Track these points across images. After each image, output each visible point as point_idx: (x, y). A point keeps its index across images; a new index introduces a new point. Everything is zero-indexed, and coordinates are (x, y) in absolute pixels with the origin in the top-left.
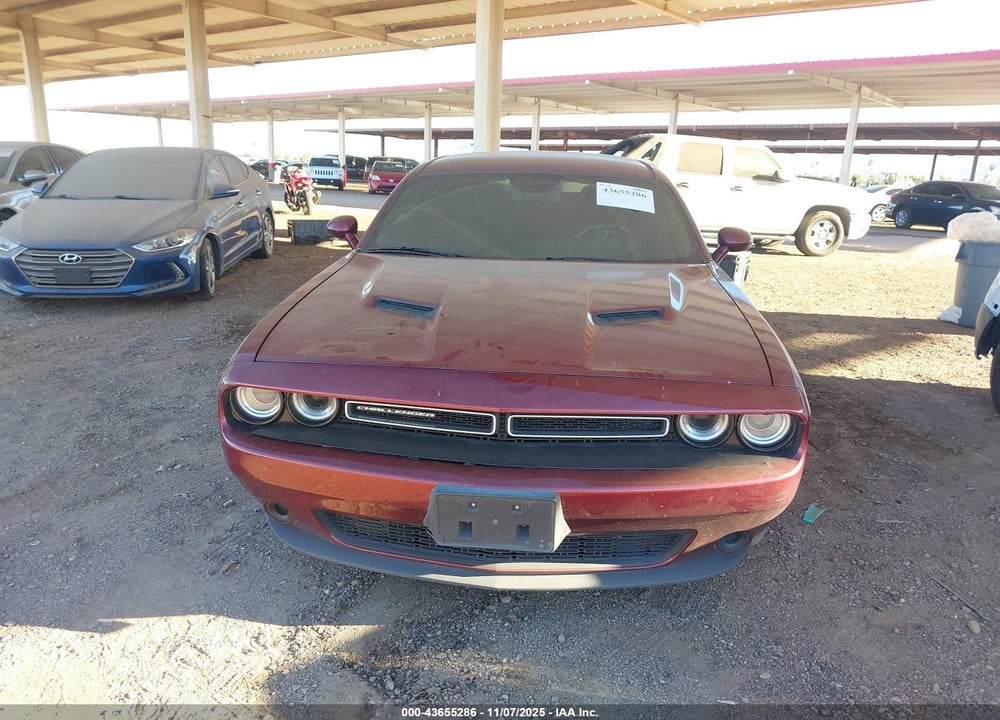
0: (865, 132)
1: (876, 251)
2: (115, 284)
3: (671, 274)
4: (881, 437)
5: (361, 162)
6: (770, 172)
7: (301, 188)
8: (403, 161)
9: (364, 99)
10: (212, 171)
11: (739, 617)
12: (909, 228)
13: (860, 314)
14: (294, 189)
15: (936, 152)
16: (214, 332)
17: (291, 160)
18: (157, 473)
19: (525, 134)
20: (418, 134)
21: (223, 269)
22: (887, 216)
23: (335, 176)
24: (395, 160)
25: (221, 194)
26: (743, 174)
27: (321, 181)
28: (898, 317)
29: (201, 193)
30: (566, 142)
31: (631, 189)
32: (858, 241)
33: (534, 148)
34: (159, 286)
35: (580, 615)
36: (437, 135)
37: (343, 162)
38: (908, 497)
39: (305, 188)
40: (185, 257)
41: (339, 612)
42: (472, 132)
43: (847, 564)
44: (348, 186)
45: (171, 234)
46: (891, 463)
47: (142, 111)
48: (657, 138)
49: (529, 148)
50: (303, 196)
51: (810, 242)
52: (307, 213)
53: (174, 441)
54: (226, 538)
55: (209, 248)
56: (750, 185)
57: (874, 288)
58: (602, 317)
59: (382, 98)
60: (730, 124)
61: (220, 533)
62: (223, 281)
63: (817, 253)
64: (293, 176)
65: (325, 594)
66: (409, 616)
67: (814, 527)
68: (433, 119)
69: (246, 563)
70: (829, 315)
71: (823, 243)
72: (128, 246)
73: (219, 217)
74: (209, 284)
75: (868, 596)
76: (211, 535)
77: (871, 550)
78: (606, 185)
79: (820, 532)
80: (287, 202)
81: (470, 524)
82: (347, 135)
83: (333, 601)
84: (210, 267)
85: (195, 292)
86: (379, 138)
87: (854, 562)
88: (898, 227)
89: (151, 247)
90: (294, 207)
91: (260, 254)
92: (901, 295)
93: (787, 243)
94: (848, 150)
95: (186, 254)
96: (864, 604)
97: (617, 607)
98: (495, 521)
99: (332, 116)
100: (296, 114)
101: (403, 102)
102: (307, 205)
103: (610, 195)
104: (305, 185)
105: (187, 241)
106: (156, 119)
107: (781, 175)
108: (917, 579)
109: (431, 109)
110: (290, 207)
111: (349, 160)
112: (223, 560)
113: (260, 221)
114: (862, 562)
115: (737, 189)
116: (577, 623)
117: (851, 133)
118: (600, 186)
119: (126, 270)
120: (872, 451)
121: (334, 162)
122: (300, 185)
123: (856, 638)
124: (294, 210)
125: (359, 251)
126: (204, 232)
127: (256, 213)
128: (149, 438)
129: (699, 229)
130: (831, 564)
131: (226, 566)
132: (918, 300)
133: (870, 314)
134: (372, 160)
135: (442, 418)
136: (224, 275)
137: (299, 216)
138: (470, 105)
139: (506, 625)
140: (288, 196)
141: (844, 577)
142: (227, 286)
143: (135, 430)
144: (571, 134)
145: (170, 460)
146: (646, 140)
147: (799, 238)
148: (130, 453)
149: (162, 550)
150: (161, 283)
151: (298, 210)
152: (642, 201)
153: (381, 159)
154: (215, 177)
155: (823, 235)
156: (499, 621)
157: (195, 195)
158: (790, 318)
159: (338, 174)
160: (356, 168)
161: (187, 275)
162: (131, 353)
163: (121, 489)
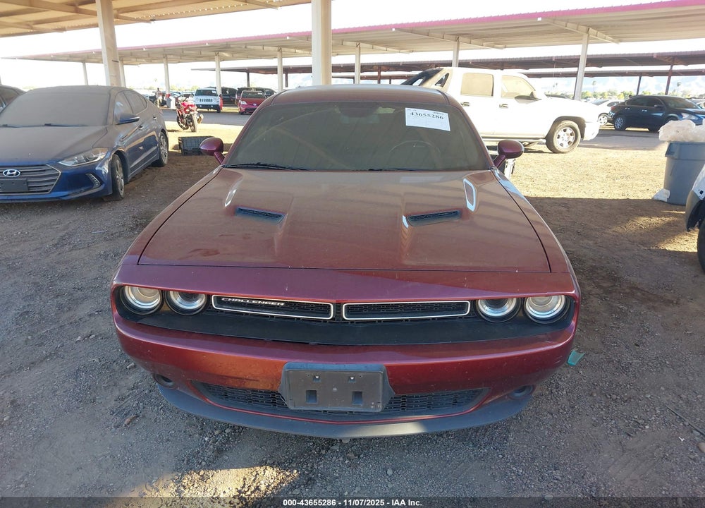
0: (592, 61)
1: (603, 148)
2: (47, 191)
3: (465, 180)
4: (620, 293)
5: (233, 92)
6: (528, 94)
7: (189, 113)
8: (263, 90)
9: (232, 46)
10: (118, 104)
11: (525, 446)
12: (625, 130)
13: (596, 197)
14: (184, 113)
15: (640, 74)
16: (123, 226)
17: (183, 92)
18: (76, 342)
19: (350, 68)
20: (272, 70)
21: (130, 176)
22: (608, 121)
23: (214, 103)
24: (257, 89)
25: (126, 121)
26: (508, 95)
27: (204, 107)
28: (623, 198)
29: (110, 121)
30: (379, 73)
31: (431, 112)
32: (591, 141)
33: (357, 78)
34: (81, 192)
35: (404, 450)
36: (287, 70)
37: (219, 92)
38: (644, 340)
39: (191, 113)
40: (100, 169)
41: (216, 457)
42: (311, 68)
43: (603, 398)
44: (224, 109)
45: (89, 152)
46: (629, 313)
47: (71, 58)
48: (446, 70)
49: (353, 78)
50: (190, 118)
51: (557, 143)
52: (194, 131)
53: (90, 315)
54: (129, 396)
55: (118, 162)
56: (512, 102)
57: (604, 176)
58: (414, 218)
59: (246, 44)
60: (496, 58)
61: (125, 391)
62: (132, 184)
63: (562, 151)
64: (184, 104)
65: (205, 441)
66: (271, 457)
67: (577, 368)
68: (283, 59)
69: (144, 416)
70: (574, 199)
71: (566, 144)
72: (55, 162)
73: (126, 138)
74: (119, 189)
75: (621, 425)
76: (117, 393)
77: (620, 386)
78: (412, 110)
79: (581, 372)
80: (179, 123)
81: (316, 391)
82: (221, 72)
83: (212, 447)
84: (120, 176)
85: (108, 195)
86: (245, 74)
87: (609, 397)
88: (616, 129)
89: (72, 162)
90: (184, 126)
91: (158, 164)
92: (624, 181)
93: (540, 143)
94: (580, 74)
95: (101, 166)
96: (619, 431)
97: (432, 442)
98: (335, 389)
99: (210, 59)
100: (185, 58)
101: (261, 47)
102: (193, 125)
103: (415, 118)
104: (191, 110)
105: (100, 157)
106: (81, 64)
107: (536, 95)
108: (657, 409)
109: (281, 52)
110: (181, 127)
111: (224, 90)
112: (126, 415)
113: (157, 139)
114: (614, 397)
115: (504, 106)
116: (401, 457)
117: (582, 62)
118: (408, 111)
119: (55, 180)
120: (615, 305)
121: (213, 92)
122: (187, 110)
123: (615, 461)
124: (184, 129)
125: (223, 167)
126: (113, 149)
127: (154, 133)
128: (71, 313)
129: (481, 135)
130: (591, 398)
131: (128, 420)
132: (637, 185)
133: (603, 197)
134: (240, 90)
135: (289, 307)
136: (131, 181)
137: (187, 133)
138: (309, 48)
139: (346, 462)
140: (180, 119)
141: (602, 410)
142: (133, 189)
143: (60, 307)
144: (383, 67)
145: (86, 331)
146: (438, 71)
147: (549, 140)
148: (56, 326)
149: (78, 408)
150: (83, 189)
151: (187, 129)
152: (440, 122)
153: (247, 89)
154: (121, 108)
155: (566, 138)
156: (341, 459)
157: (105, 123)
158: (547, 201)
159: (216, 101)
160: (229, 96)
161: (102, 183)
162: (59, 244)
163: (47, 357)
